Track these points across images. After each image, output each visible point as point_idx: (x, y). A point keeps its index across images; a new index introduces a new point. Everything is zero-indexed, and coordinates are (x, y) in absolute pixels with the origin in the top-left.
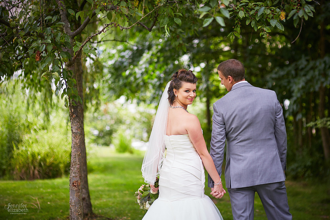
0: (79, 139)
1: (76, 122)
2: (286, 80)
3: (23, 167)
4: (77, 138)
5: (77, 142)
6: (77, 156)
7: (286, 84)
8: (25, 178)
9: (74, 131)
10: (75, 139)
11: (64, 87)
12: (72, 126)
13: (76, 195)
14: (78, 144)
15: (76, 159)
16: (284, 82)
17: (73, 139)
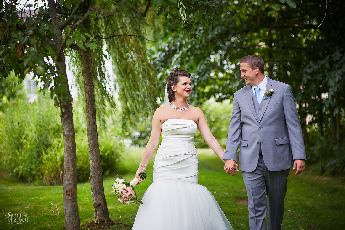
0: (71, 142)
1: (67, 123)
2: (321, 75)
3: (52, 171)
4: (69, 141)
5: (70, 146)
6: (70, 161)
7: (321, 79)
8: (55, 183)
9: (66, 133)
10: (67, 142)
11: (52, 84)
12: (64, 128)
13: (71, 205)
14: (70, 148)
15: (69, 165)
16: (319, 77)
17: (65, 142)
